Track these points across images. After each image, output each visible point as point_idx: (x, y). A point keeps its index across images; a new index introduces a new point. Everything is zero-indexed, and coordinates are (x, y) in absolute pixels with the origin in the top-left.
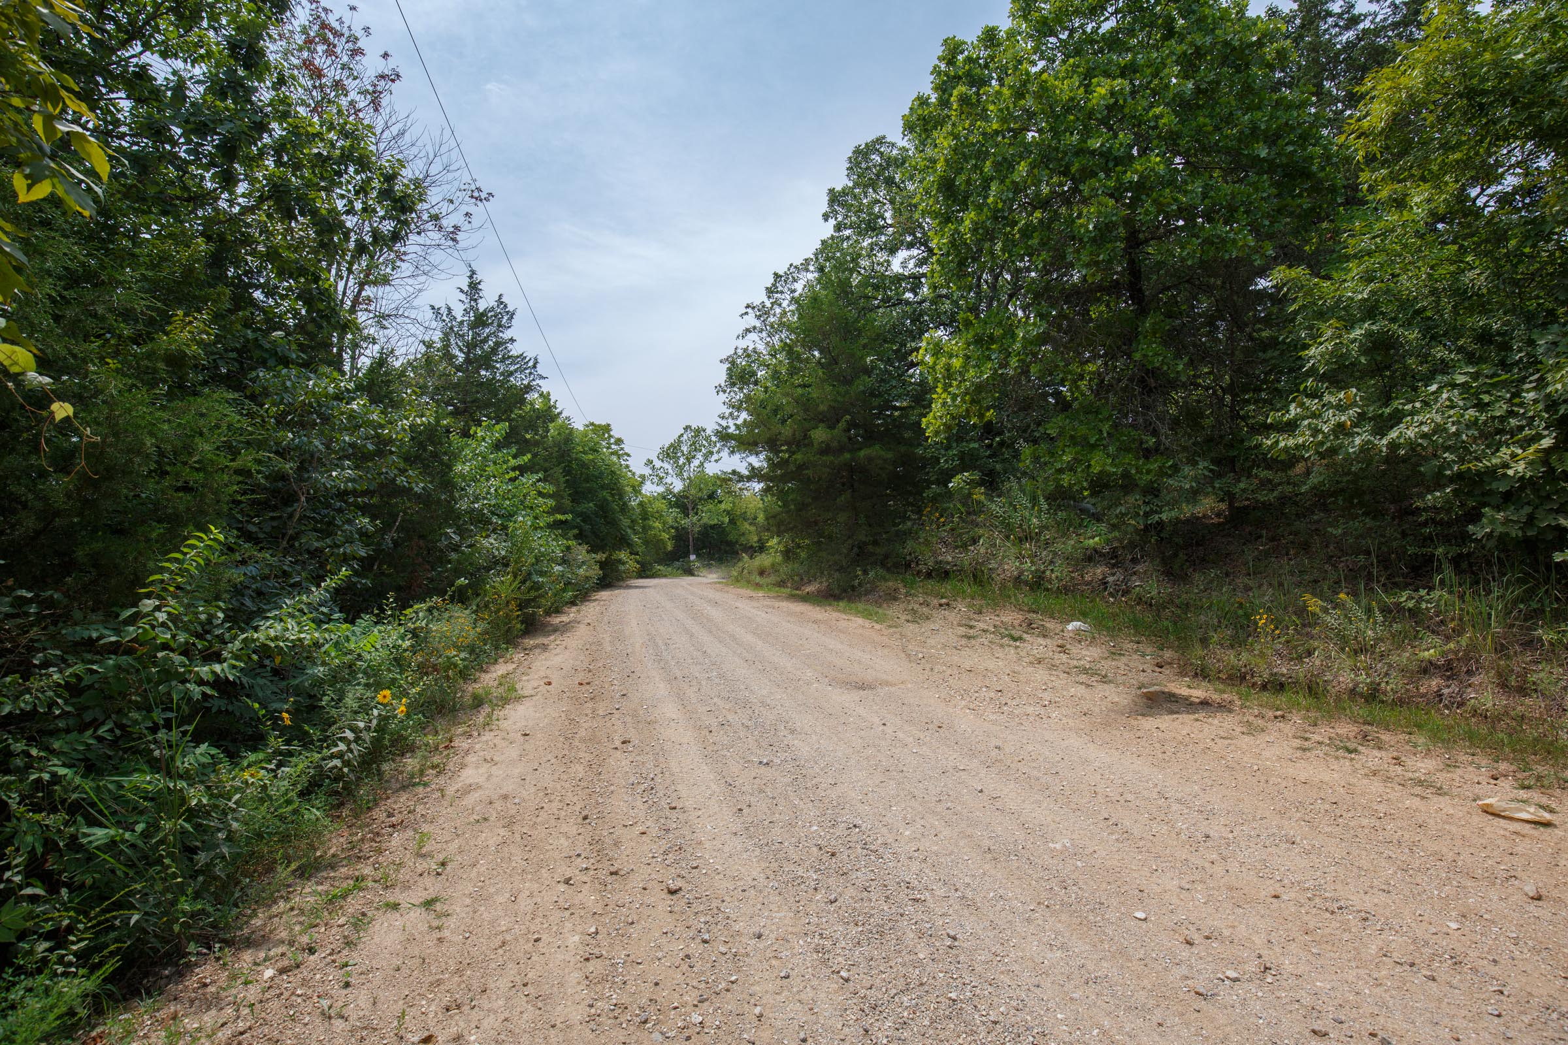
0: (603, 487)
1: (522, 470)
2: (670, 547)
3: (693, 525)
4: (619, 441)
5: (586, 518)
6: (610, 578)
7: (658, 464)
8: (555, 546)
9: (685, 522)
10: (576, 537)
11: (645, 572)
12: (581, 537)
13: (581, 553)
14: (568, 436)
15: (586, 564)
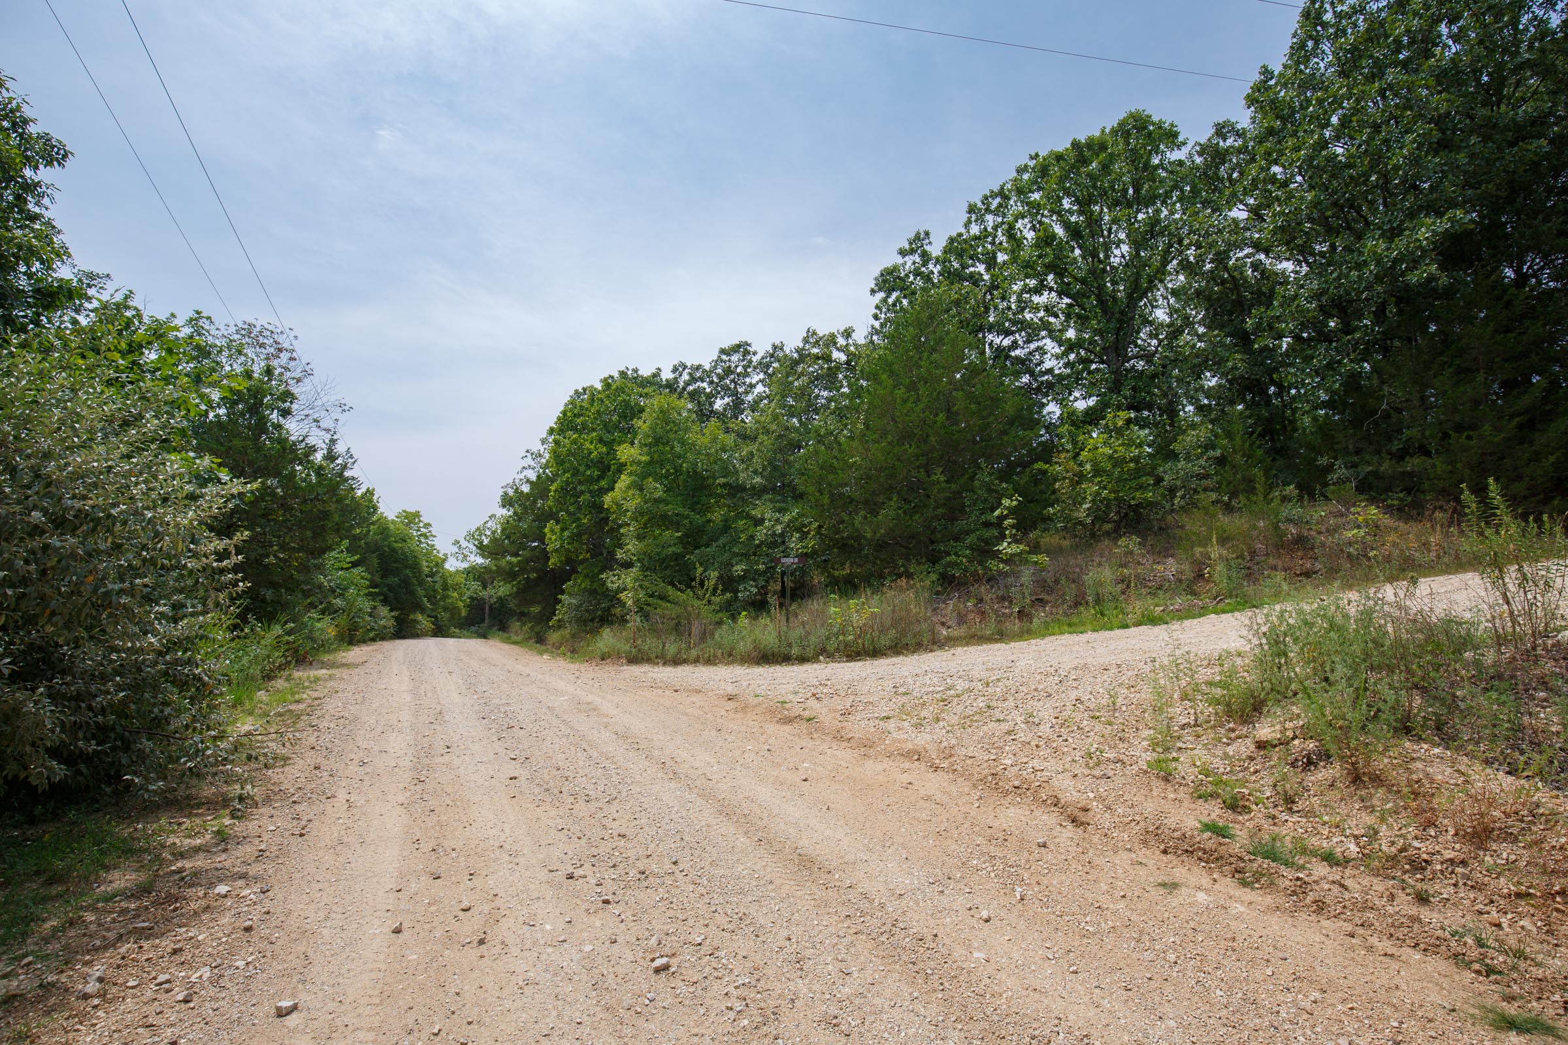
0: (406, 567)
1: (355, 565)
2: (464, 613)
3: (491, 597)
4: (428, 525)
5: (391, 588)
6: (404, 630)
7: (464, 544)
8: (367, 606)
9: (484, 594)
10: (381, 601)
11: (439, 631)
12: (385, 602)
13: (384, 611)
14: (384, 529)
15: (386, 617)
